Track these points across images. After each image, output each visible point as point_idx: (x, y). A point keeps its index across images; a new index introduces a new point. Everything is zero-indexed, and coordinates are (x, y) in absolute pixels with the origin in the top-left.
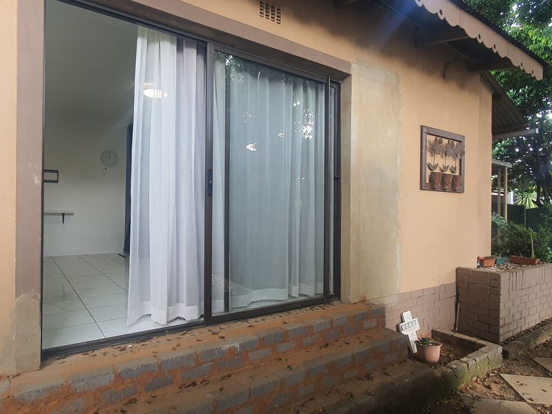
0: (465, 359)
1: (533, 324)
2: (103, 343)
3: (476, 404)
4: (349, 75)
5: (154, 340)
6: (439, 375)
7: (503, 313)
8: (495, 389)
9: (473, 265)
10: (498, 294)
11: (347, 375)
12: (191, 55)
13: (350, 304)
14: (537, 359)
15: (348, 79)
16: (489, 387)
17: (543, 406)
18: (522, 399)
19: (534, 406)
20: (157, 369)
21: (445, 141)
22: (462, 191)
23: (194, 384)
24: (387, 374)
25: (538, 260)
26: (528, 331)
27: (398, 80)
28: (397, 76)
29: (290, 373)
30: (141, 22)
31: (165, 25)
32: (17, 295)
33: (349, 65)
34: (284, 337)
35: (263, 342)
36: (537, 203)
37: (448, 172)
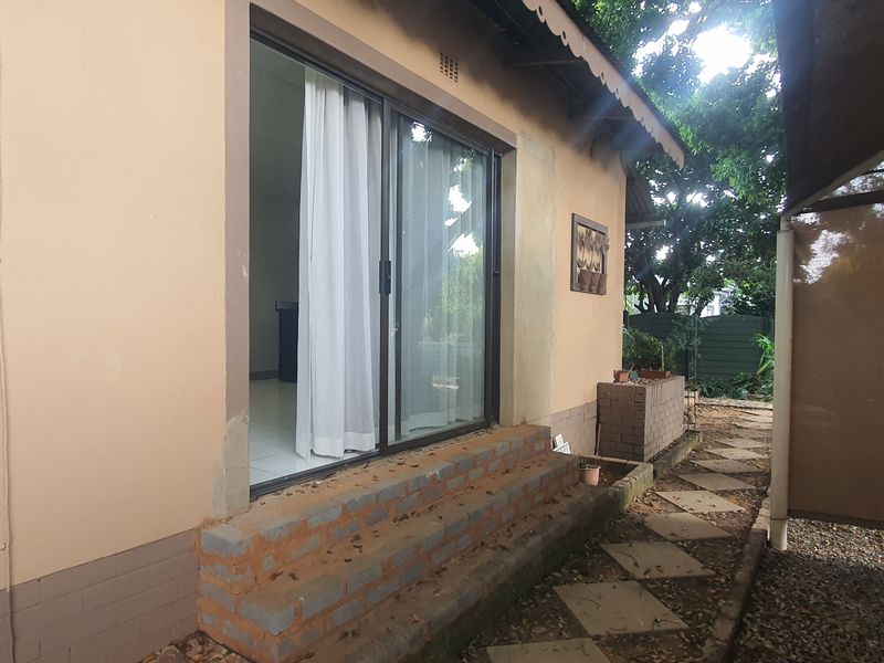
0: (626, 479)
1: (667, 444)
2: (287, 480)
3: (647, 519)
4: (514, 149)
5: (339, 475)
6: (611, 494)
7: (647, 431)
8: (656, 505)
9: (611, 380)
10: (643, 410)
11: (537, 499)
12: (359, 109)
13: (512, 426)
14: (681, 476)
15: (512, 153)
16: (651, 505)
17: (703, 514)
18: (684, 511)
19: (695, 514)
20: (374, 499)
21: (594, 233)
22: (604, 293)
23: (406, 517)
24: (569, 496)
25: (668, 373)
26: (665, 451)
27: (554, 158)
28: (554, 152)
29: (491, 498)
30: (310, 61)
31: (337, 69)
32: (228, 418)
33: (513, 136)
34: (474, 462)
35: (458, 469)
36: (640, 307)
37: (593, 270)
